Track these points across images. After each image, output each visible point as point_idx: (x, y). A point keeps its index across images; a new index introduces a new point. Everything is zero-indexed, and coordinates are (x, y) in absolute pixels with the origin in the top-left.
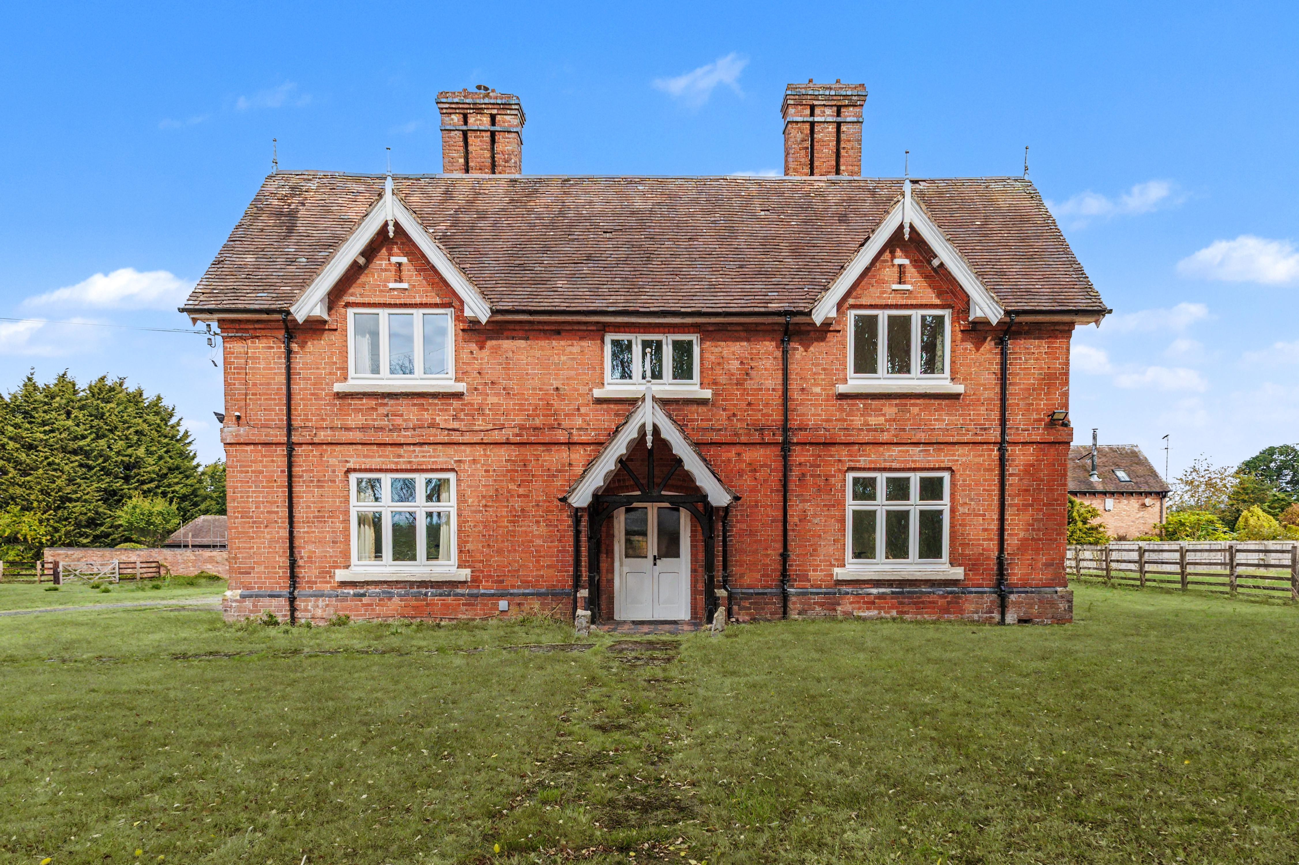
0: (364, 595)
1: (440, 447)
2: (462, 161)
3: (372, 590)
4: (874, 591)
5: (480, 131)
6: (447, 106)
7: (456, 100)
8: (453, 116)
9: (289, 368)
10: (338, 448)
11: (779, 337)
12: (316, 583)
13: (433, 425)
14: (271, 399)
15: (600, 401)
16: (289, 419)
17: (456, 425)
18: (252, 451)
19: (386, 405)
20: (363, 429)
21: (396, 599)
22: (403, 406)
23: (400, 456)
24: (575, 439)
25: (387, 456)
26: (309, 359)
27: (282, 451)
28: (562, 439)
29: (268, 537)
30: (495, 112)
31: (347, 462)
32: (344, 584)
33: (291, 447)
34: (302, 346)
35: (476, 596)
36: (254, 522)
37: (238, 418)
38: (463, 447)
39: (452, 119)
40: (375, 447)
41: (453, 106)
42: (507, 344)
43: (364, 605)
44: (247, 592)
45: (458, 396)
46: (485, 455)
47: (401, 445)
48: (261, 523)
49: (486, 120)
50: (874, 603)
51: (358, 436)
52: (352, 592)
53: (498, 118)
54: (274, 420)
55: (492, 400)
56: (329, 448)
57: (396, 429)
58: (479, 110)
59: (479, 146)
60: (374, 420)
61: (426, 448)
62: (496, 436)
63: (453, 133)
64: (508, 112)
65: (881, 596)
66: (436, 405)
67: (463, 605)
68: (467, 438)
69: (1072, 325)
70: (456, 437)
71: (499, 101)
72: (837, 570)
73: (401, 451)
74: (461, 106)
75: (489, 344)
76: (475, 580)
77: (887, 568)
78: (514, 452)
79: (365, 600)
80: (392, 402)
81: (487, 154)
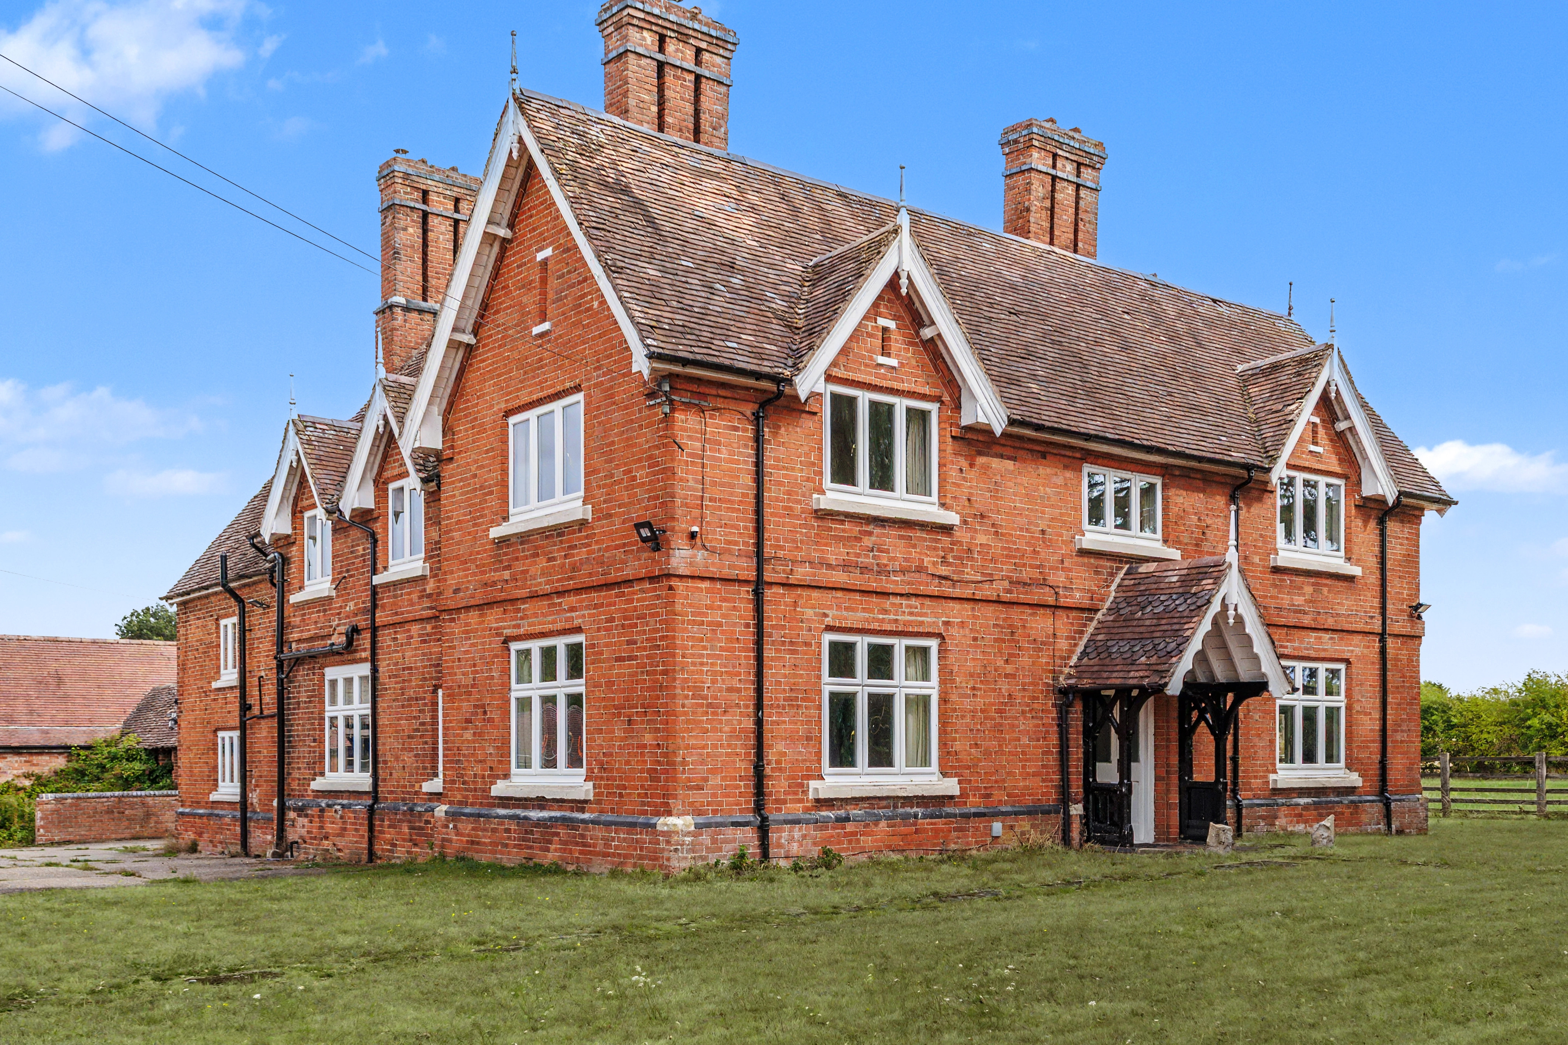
0: (847, 819)
1: (927, 602)
2: (655, 109)
3: (855, 812)
4: (1302, 801)
5: (683, 69)
6: (642, 15)
7: (656, 11)
8: (645, 34)
9: (759, 464)
10: (815, 594)
11: (1228, 491)
12: (784, 802)
13: (920, 569)
14: (734, 510)
15: (1084, 553)
16: (759, 545)
17: (943, 571)
18: (708, 591)
19: (870, 534)
20: (846, 566)
21: (883, 824)
22: (890, 538)
23: (885, 611)
24: (1062, 601)
25: (871, 611)
26: (782, 452)
27: (746, 592)
28: (1051, 600)
29: (726, 729)
30: (704, 45)
31: (826, 616)
32: (821, 803)
33: (759, 586)
34: (775, 430)
35: (966, 816)
36: (709, 705)
37: (693, 536)
38: (951, 604)
39: (644, 39)
40: (857, 597)
41: (649, 18)
42: (996, 463)
43: (846, 834)
44: (701, 820)
45: (947, 529)
46: (974, 617)
47: (885, 594)
48: (718, 706)
49: (690, 53)
50: (1300, 815)
51: (840, 577)
52: (831, 814)
53: (706, 56)
54: (736, 543)
55: (982, 539)
56: (805, 593)
57: (883, 571)
58: (683, 37)
59: (678, 91)
60: (858, 555)
61: (913, 601)
62: (987, 591)
63: (644, 62)
64: (721, 51)
65: (1306, 807)
66: (925, 540)
67: (956, 830)
68: (957, 592)
69: (1422, 509)
70: (949, 591)
71: (713, 33)
72: (1272, 777)
73: (888, 603)
74: (660, 22)
75: (981, 460)
76: (964, 794)
77: (1302, 773)
78: (1002, 613)
79: (850, 827)
80: (877, 531)
81: (690, 109)
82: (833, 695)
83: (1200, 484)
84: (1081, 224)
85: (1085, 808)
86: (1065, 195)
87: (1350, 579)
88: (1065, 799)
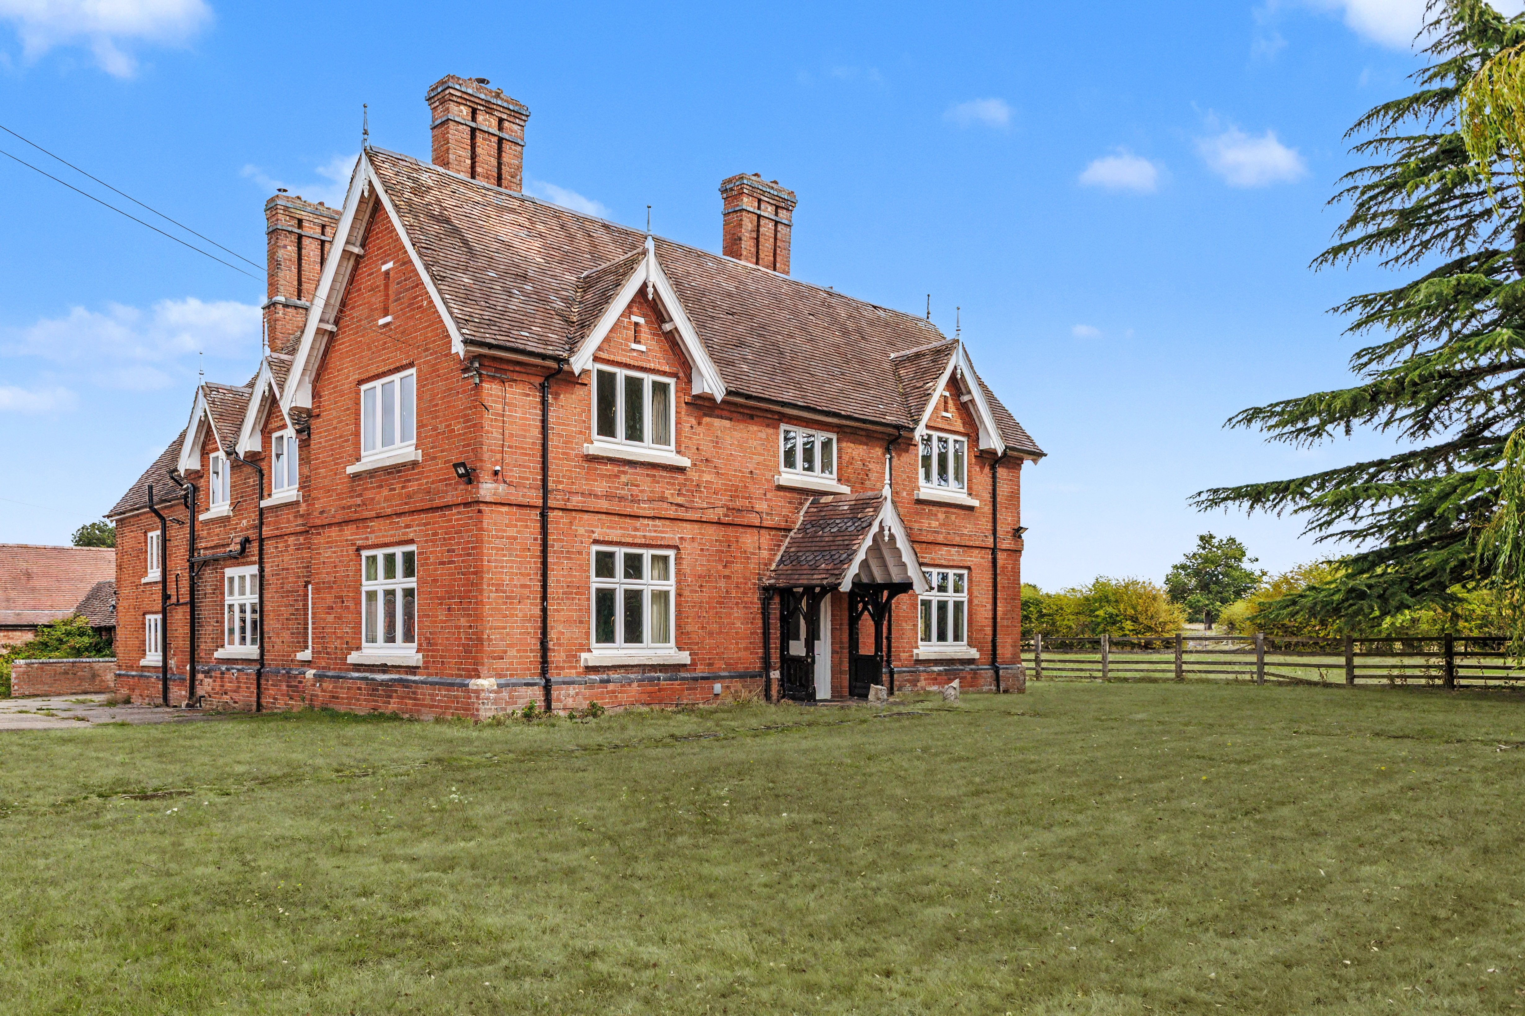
0: (608, 681)
1: (667, 523)
2: (469, 162)
3: (614, 676)
4: (937, 669)
5: (489, 133)
6: (459, 94)
7: (470, 91)
8: (462, 107)
9: (544, 421)
10: (586, 516)
11: (885, 444)
12: (563, 668)
13: (663, 499)
14: (526, 454)
15: (780, 488)
16: (544, 481)
17: (680, 500)
18: (507, 513)
19: (624, 473)
20: (609, 497)
21: (635, 684)
22: (639, 476)
23: (636, 529)
24: (766, 523)
25: (627, 529)
26: (562, 413)
27: (535, 515)
28: (757, 522)
29: (520, 615)
30: (505, 116)
31: (593, 532)
32: (590, 669)
33: (544, 511)
34: (556, 396)
35: (695, 679)
36: (507, 597)
37: (496, 473)
38: (685, 524)
39: (461, 111)
40: (616, 518)
41: (465, 96)
42: (717, 422)
43: (608, 692)
44: (502, 681)
45: (681, 470)
46: (701, 534)
47: (637, 517)
48: (515, 598)
49: (494, 122)
50: (936, 679)
51: (604, 505)
52: (597, 678)
53: (506, 124)
54: (528, 479)
55: (706, 477)
56: (579, 515)
57: (635, 500)
58: (489, 109)
59: (486, 149)
60: (618, 488)
61: (657, 522)
62: (711, 515)
63: (461, 127)
64: (517, 121)
65: (939, 673)
66: (665, 477)
67: (688, 689)
68: (689, 515)
69: (1022, 460)
70: (682, 513)
71: (511, 107)
72: (915, 651)
73: (638, 523)
74: (473, 99)
75: (706, 420)
76: (694, 663)
77: (937, 649)
78: (722, 531)
79: (611, 687)
80: (631, 471)
81: (495, 162)
82: (598, 590)
83: (864, 439)
84: (778, 250)
85: (782, 674)
86: (767, 228)
87: (971, 508)
88: (767, 666)
